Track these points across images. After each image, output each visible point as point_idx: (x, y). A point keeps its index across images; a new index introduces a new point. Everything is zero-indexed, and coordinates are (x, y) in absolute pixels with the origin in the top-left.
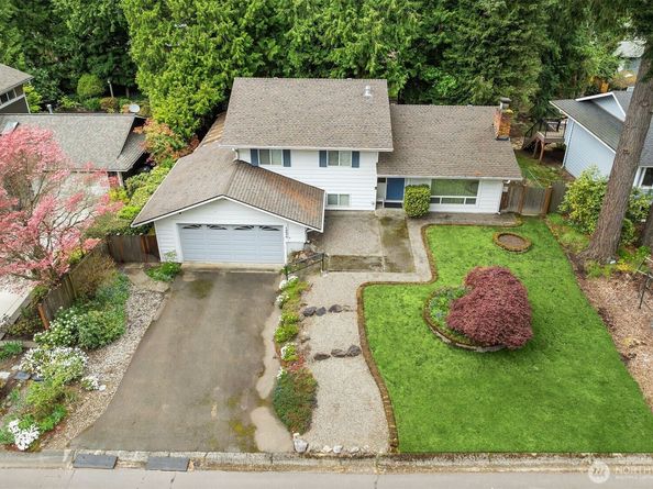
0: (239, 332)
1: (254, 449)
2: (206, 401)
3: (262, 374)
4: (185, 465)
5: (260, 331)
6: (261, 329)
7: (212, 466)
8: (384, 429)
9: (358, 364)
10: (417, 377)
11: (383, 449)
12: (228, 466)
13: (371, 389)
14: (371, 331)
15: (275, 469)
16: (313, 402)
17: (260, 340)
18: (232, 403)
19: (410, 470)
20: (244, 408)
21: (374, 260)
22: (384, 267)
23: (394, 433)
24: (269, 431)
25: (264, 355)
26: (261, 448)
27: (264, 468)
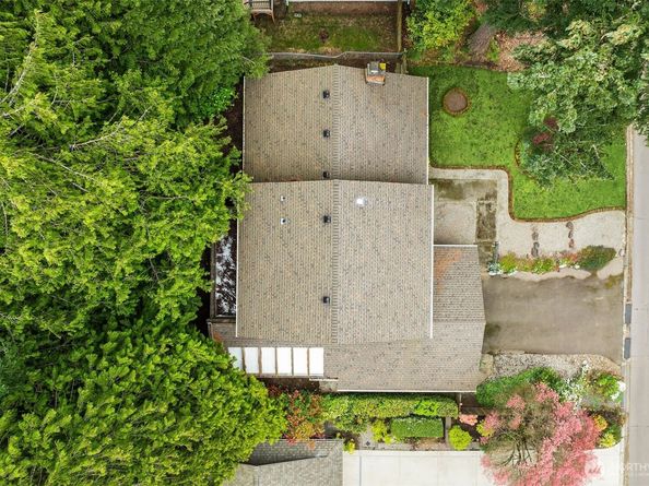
0: (535, 296)
1: (622, 275)
2: (594, 304)
3: (572, 277)
4: (629, 307)
5: (535, 283)
6: (533, 283)
7: (629, 293)
8: (613, 212)
9: (577, 223)
10: (587, 192)
11: (622, 214)
12: (630, 285)
13: (593, 217)
14: (555, 215)
15: (630, 264)
16: (600, 247)
17: (542, 282)
18: (595, 290)
19: (632, 202)
20: (597, 283)
21: (483, 209)
22: (491, 201)
23: (617, 208)
24: (612, 268)
25: (557, 278)
26: (620, 271)
27: (630, 269)
